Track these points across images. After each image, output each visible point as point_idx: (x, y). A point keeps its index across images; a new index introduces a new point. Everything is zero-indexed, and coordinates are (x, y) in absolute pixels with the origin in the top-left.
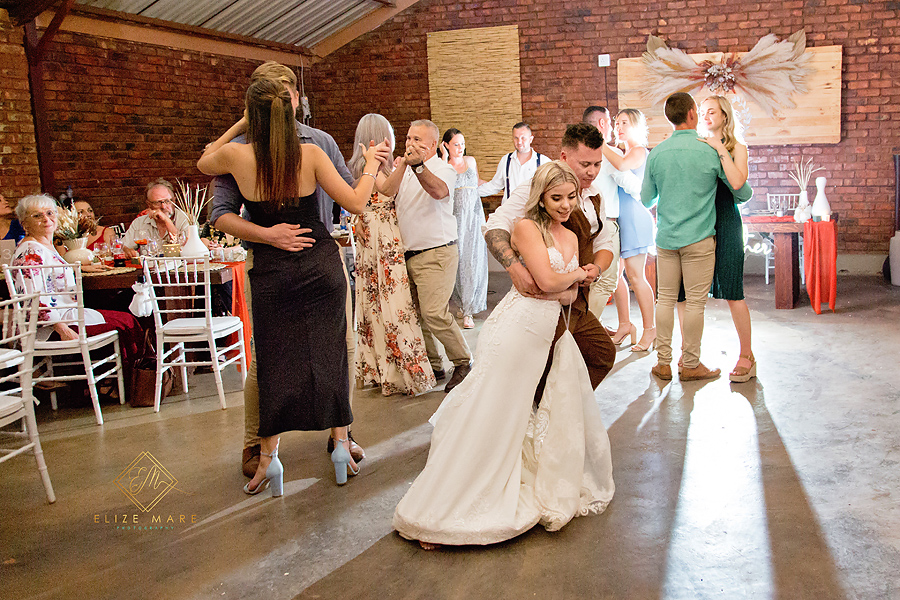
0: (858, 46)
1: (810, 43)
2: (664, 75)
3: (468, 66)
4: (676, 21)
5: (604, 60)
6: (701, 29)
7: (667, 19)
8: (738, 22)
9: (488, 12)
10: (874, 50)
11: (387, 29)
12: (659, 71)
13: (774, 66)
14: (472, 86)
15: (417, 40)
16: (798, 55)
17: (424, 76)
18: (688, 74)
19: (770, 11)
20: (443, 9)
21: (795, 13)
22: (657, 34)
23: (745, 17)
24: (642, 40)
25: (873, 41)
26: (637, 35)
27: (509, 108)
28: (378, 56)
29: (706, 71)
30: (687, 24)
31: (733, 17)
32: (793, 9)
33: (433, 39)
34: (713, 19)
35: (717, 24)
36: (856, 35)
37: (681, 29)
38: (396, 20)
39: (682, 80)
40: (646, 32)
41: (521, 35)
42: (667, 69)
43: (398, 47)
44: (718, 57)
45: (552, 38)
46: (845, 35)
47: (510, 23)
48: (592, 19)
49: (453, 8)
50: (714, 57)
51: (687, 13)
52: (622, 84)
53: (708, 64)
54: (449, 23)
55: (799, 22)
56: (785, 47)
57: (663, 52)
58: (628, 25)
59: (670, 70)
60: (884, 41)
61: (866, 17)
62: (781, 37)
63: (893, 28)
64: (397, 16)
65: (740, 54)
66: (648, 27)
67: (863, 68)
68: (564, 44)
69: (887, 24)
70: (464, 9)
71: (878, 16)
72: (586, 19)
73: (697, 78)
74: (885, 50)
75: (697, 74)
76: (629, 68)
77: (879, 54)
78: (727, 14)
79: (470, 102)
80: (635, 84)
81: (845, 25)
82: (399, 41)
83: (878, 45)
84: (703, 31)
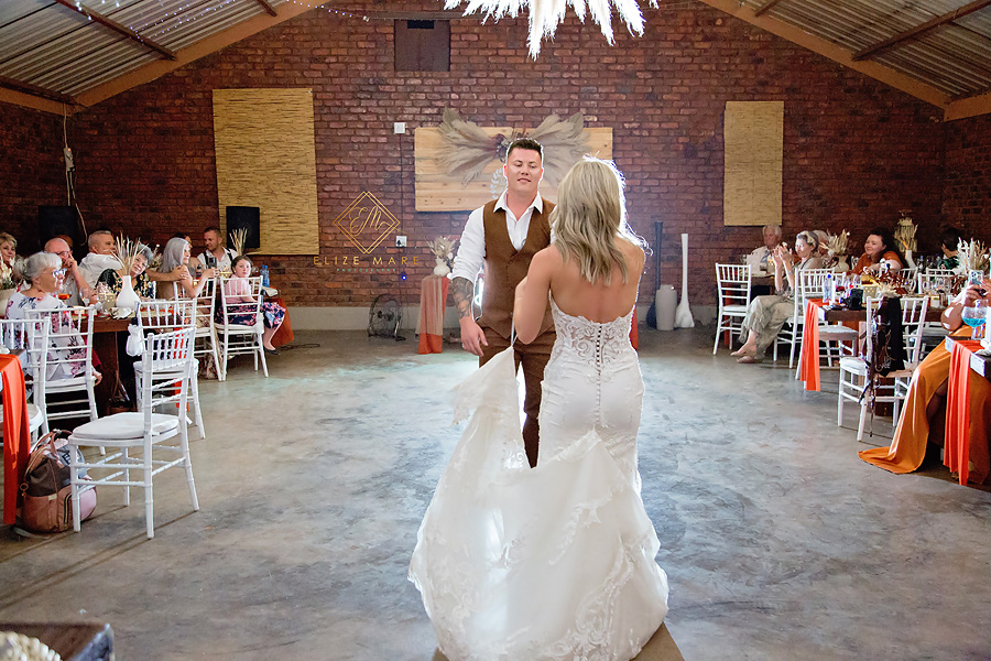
0: (624, 127)
1: (587, 124)
2: (459, 145)
3: (259, 126)
4: (467, 96)
5: (400, 128)
6: (489, 104)
7: (459, 93)
8: (523, 101)
9: (280, 74)
10: (637, 133)
11: (165, 82)
12: (455, 141)
13: (558, 142)
14: (262, 146)
15: (200, 96)
16: (577, 134)
17: (209, 132)
18: (483, 145)
19: (551, 94)
20: (229, 67)
21: (572, 97)
22: (450, 106)
23: (530, 97)
24: (435, 111)
25: (635, 125)
26: (431, 106)
27: (303, 168)
28: (154, 110)
29: (500, 144)
30: (478, 99)
31: (517, 96)
32: (570, 94)
33: (219, 96)
34: (501, 97)
35: (504, 101)
36: (621, 119)
37: (472, 104)
38: (176, 74)
39: (475, 150)
40: (439, 104)
41: (315, 98)
42: (462, 140)
43: (178, 102)
44: (508, 131)
45: (347, 103)
46: (614, 118)
47: (304, 86)
48: (387, 88)
49: (242, 66)
50: (504, 131)
51: (476, 89)
52: (418, 152)
53: (500, 137)
54: (236, 81)
55: (575, 104)
56: (566, 126)
57: (458, 124)
58: (422, 96)
59: (464, 140)
60: (646, 125)
61: (630, 104)
62: (563, 117)
63: (652, 115)
64: (178, 70)
65: (528, 130)
66: (442, 100)
67: (629, 148)
68: (359, 110)
69: (648, 111)
70: (254, 68)
71: (639, 104)
72: (381, 88)
73: (489, 149)
74: (645, 133)
75: (489, 146)
76: (425, 137)
77: (641, 136)
78: (514, 94)
79: (259, 161)
80: (432, 152)
81: (613, 110)
82: (179, 96)
83: (639, 128)
84: (492, 107)
